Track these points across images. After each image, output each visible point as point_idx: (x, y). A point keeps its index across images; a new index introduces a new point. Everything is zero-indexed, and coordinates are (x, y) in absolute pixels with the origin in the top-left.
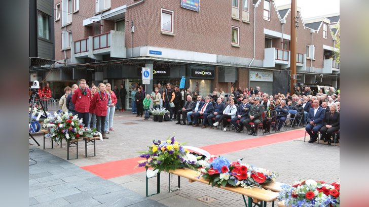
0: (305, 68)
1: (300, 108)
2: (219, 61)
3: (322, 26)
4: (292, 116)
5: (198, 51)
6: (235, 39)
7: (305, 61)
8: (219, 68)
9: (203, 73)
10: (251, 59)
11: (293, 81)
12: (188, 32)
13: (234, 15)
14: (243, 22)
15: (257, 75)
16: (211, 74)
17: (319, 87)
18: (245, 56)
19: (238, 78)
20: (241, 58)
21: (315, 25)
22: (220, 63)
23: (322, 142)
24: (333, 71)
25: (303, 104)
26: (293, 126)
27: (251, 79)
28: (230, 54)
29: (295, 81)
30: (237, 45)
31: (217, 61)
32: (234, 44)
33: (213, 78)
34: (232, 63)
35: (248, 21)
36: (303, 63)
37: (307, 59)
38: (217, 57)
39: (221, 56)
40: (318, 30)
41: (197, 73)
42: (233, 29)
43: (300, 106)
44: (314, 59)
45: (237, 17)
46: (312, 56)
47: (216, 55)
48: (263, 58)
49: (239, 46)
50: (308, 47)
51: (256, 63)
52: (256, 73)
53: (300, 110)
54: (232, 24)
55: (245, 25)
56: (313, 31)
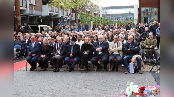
0: (28, 11)
1: (24, 44)
4: (18, 50)
7: (28, 6)
11: (18, 22)
17: (39, 26)
23: (40, 68)
24: (50, 14)
25: (26, 40)
26: (18, 59)
29: (20, 22)
36: (26, 7)
37: (29, 4)
43: (24, 41)
44: (35, 4)
46: (33, 2)
53: (24, 45)
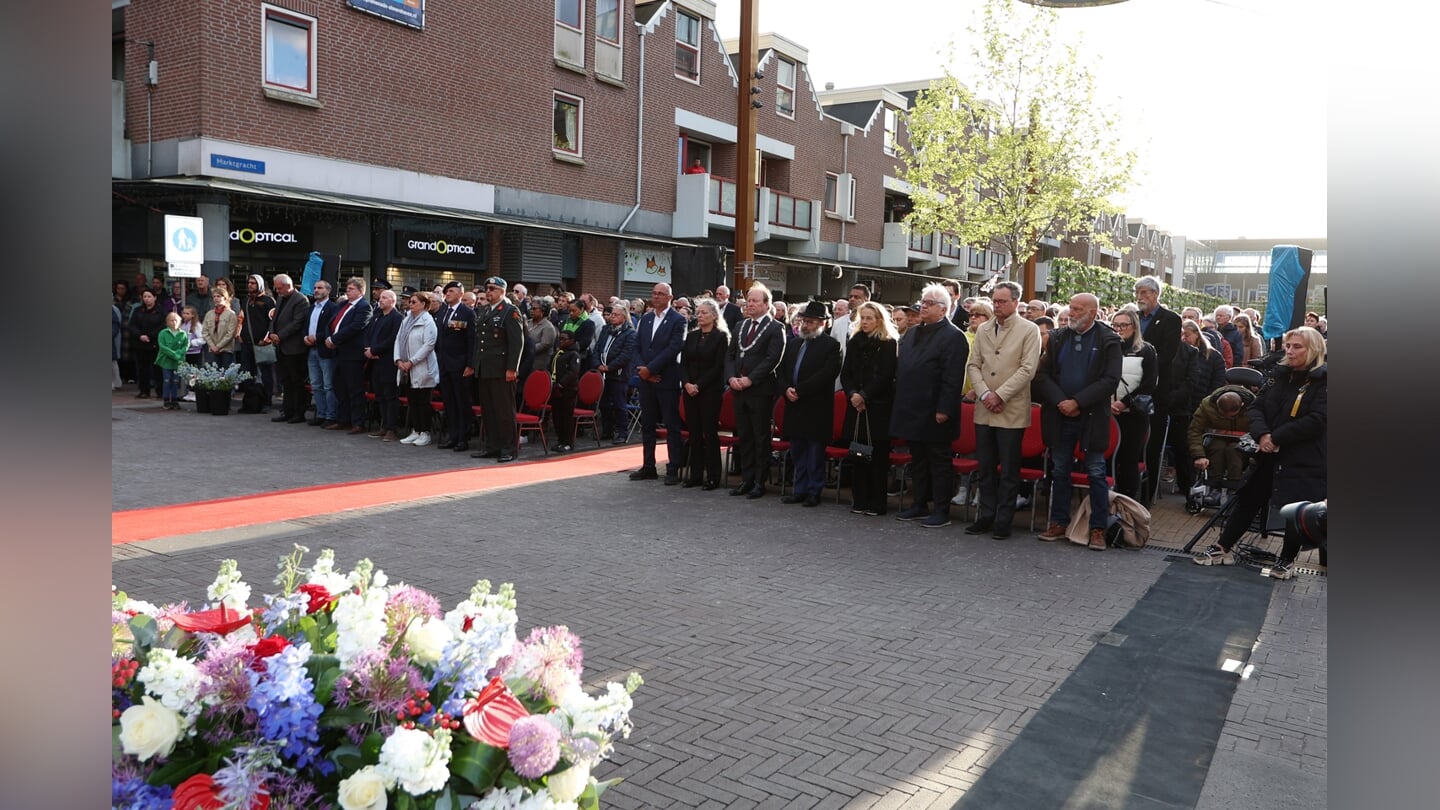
0: (815, 247)
2: (504, 209)
3: (882, 116)
5: (421, 170)
6: (570, 135)
7: (818, 223)
8: (502, 230)
9: (442, 247)
10: (629, 208)
12: (377, 100)
13: (564, 54)
14: (598, 81)
15: (650, 263)
16: (470, 250)
18: (604, 195)
19: (579, 271)
20: (588, 203)
21: (858, 111)
22: (509, 215)
24: (912, 262)
27: (629, 276)
28: (547, 188)
30: (577, 158)
31: (496, 208)
32: (561, 154)
33: (482, 267)
34: (555, 216)
35: (617, 77)
36: (809, 230)
37: (824, 218)
38: (497, 192)
39: (512, 191)
40: (867, 128)
41: (414, 245)
42: (560, 101)
44: (850, 218)
45: (578, 62)
46: (844, 208)
47: (491, 188)
48: (671, 206)
49: (581, 162)
50: (834, 179)
51: (647, 221)
52: (649, 254)
54: (555, 87)
55: (607, 91)
56: (850, 129)
